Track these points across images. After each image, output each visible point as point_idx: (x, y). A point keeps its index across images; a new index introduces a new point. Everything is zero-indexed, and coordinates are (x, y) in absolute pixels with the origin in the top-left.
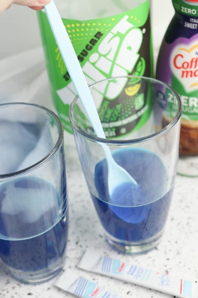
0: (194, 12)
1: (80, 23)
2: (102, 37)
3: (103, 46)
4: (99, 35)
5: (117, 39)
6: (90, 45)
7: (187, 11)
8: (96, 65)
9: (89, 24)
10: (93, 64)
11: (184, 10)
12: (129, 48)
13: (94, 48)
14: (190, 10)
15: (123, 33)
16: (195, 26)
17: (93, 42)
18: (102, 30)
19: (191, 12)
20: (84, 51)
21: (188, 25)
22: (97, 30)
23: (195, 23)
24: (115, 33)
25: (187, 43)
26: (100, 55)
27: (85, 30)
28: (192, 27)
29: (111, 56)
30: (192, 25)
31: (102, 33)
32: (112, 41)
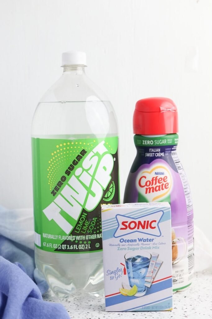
0: (152, 142)
1: (70, 141)
2: (86, 155)
3: (86, 162)
4: (84, 152)
5: (96, 158)
6: (76, 160)
7: (147, 143)
8: (80, 178)
9: (77, 143)
10: (78, 177)
11: (144, 143)
12: (105, 168)
13: (79, 163)
14: (149, 141)
15: (101, 153)
16: (153, 154)
17: (79, 158)
18: (86, 148)
19: (150, 143)
20: (71, 165)
21: (148, 155)
22: (83, 148)
23: (153, 152)
24: (95, 153)
25: (148, 167)
26: (84, 170)
27: (74, 147)
28: (151, 155)
29: (91, 172)
30: (151, 154)
31: (86, 151)
32: (92, 159)
